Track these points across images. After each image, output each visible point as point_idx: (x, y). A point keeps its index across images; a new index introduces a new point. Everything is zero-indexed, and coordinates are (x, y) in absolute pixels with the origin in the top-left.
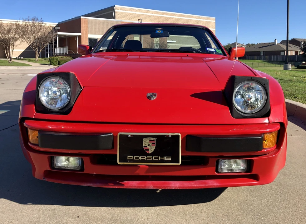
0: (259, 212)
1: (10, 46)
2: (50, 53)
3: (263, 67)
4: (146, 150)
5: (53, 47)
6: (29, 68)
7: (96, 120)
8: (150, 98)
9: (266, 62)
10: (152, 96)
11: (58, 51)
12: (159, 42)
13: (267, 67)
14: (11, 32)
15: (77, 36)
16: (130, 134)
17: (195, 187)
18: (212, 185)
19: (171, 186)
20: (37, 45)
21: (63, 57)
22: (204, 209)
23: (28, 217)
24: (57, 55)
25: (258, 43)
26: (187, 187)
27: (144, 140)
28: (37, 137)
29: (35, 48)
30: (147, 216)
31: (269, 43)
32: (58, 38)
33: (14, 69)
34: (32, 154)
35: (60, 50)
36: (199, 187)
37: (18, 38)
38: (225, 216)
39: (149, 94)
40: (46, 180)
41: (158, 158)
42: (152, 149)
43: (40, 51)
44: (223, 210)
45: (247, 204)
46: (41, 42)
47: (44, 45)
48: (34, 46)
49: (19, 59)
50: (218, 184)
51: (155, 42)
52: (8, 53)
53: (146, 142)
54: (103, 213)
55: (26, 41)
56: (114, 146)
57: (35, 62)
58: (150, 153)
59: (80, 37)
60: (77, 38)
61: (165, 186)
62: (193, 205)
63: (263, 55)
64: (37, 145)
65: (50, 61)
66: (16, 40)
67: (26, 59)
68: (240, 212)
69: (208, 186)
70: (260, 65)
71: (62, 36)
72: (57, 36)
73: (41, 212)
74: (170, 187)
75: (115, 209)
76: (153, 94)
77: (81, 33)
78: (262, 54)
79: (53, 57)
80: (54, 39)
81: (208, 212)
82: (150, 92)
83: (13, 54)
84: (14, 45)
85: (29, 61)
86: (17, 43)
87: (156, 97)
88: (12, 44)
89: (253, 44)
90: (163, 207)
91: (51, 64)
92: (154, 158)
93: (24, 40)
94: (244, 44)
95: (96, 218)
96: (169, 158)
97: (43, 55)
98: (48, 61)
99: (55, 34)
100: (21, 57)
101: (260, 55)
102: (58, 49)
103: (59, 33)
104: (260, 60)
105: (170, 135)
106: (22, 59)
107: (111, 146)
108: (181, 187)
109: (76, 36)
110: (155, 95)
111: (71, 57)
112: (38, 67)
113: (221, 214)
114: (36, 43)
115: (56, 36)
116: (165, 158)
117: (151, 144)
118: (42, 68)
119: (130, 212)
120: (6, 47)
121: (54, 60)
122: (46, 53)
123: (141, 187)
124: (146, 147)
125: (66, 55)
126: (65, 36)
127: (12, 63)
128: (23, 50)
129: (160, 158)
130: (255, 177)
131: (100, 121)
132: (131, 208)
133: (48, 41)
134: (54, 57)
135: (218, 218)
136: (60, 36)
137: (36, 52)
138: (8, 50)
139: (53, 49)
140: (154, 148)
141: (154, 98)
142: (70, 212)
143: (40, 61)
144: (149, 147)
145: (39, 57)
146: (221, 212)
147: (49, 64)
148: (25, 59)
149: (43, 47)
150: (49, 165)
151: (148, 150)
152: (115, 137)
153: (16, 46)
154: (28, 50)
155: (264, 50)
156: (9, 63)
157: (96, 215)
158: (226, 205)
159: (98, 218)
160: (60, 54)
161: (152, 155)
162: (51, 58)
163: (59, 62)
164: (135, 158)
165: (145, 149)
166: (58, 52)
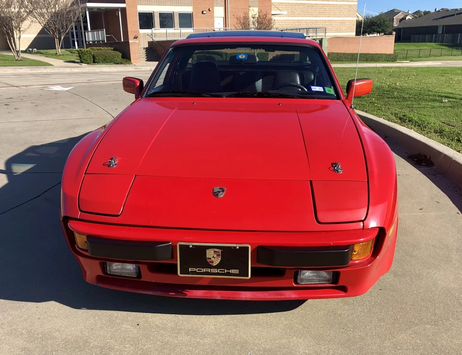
0: (346, 325)
1: (15, 32)
2: (78, 39)
3: (439, 56)
4: (210, 262)
5: (81, 29)
6: (48, 70)
7: (152, 224)
8: (216, 194)
9: (446, 46)
10: (219, 192)
11: (90, 36)
12: (257, 16)
13: (445, 55)
14: (13, 6)
15: (120, 10)
16: (191, 245)
17: (269, 298)
18: (289, 297)
19: (241, 296)
20: (56, 28)
21: (99, 48)
22: (283, 318)
23: (84, 324)
24: (89, 45)
25: (436, 9)
26: (260, 299)
27: (208, 251)
28: (86, 242)
29: (54, 33)
30: (214, 325)
31: (457, 10)
32: (87, 12)
33: (25, 72)
34: (81, 258)
35: (93, 36)
36: (274, 298)
37: (25, 16)
38: (305, 328)
39: (216, 189)
40: (99, 285)
41: (224, 271)
42: (217, 261)
43: (62, 38)
44: (304, 321)
45: (335, 314)
46: (62, 23)
47: (67, 26)
48: (52, 29)
49: (31, 53)
50: (296, 296)
51: (250, 16)
52: (13, 44)
53: (210, 254)
54: (165, 321)
55: (37, 21)
56: (173, 256)
57: (55, 57)
58: (214, 265)
59: (124, 10)
60: (120, 12)
61: (233, 296)
62: (269, 314)
63: (443, 33)
64: (86, 251)
65: (80, 56)
66: (22, 21)
67: (42, 51)
68: (324, 324)
69: (284, 298)
70: (434, 52)
71: (94, 10)
72: (87, 9)
73: (97, 318)
74: (240, 298)
75: (180, 316)
76: (220, 189)
77: (125, 3)
78: (440, 31)
79: (83, 50)
80: (82, 16)
81: (285, 323)
82: (216, 186)
83: (21, 45)
84: (20, 28)
85: (47, 55)
86: (25, 25)
87: (224, 193)
88: (16, 28)
89: (427, 11)
90: (234, 316)
91: (82, 62)
92: (220, 271)
93: (35, 19)
94: (410, 12)
95: (157, 326)
96: (236, 271)
97: (67, 45)
98: (76, 55)
99: (82, 6)
100: (33, 48)
101: (436, 33)
102: (90, 33)
103: (89, 5)
104: (435, 42)
105: (238, 246)
106: (35, 53)
107: (169, 256)
108: (253, 298)
109: (117, 9)
110: (223, 191)
111: (112, 48)
112: (62, 67)
113: (300, 326)
114: (54, 23)
115: (85, 9)
116: (232, 271)
117: (215, 256)
118: (68, 69)
119: (196, 320)
120: (8, 34)
121: (85, 54)
122: (71, 40)
123: (206, 297)
124: (210, 258)
125: (103, 44)
126: (99, 9)
127: (20, 60)
128: (35, 36)
129: (226, 271)
130: (344, 289)
131: (157, 225)
132: (198, 316)
133: (73, 19)
134: (85, 49)
135: (296, 329)
136: (90, 9)
137: (57, 41)
138: (12, 38)
139: (81, 33)
140: (219, 261)
141: (221, 195)
142: (129, 318)
143: (63, 55)
144: (213, 259)
145: (62, 48)
146: (300, 324)
147: (79, 61)
148: (40, 51)
149: (66, 30)
150: (102, 270)
151: (213, 262)
152: (174, 248)
153: (24, 31)
154: (42, 36)
155: (444, 24)
156: (16, 60)
157: (158, 323)
158: (310, 314)
159: (159, 327)
160: (94, 42)
161: (217, 267)
162: (80, 50)
163: (94, 57)
164: (198, 270)
165: (208, 260)
166: (91, 39)
